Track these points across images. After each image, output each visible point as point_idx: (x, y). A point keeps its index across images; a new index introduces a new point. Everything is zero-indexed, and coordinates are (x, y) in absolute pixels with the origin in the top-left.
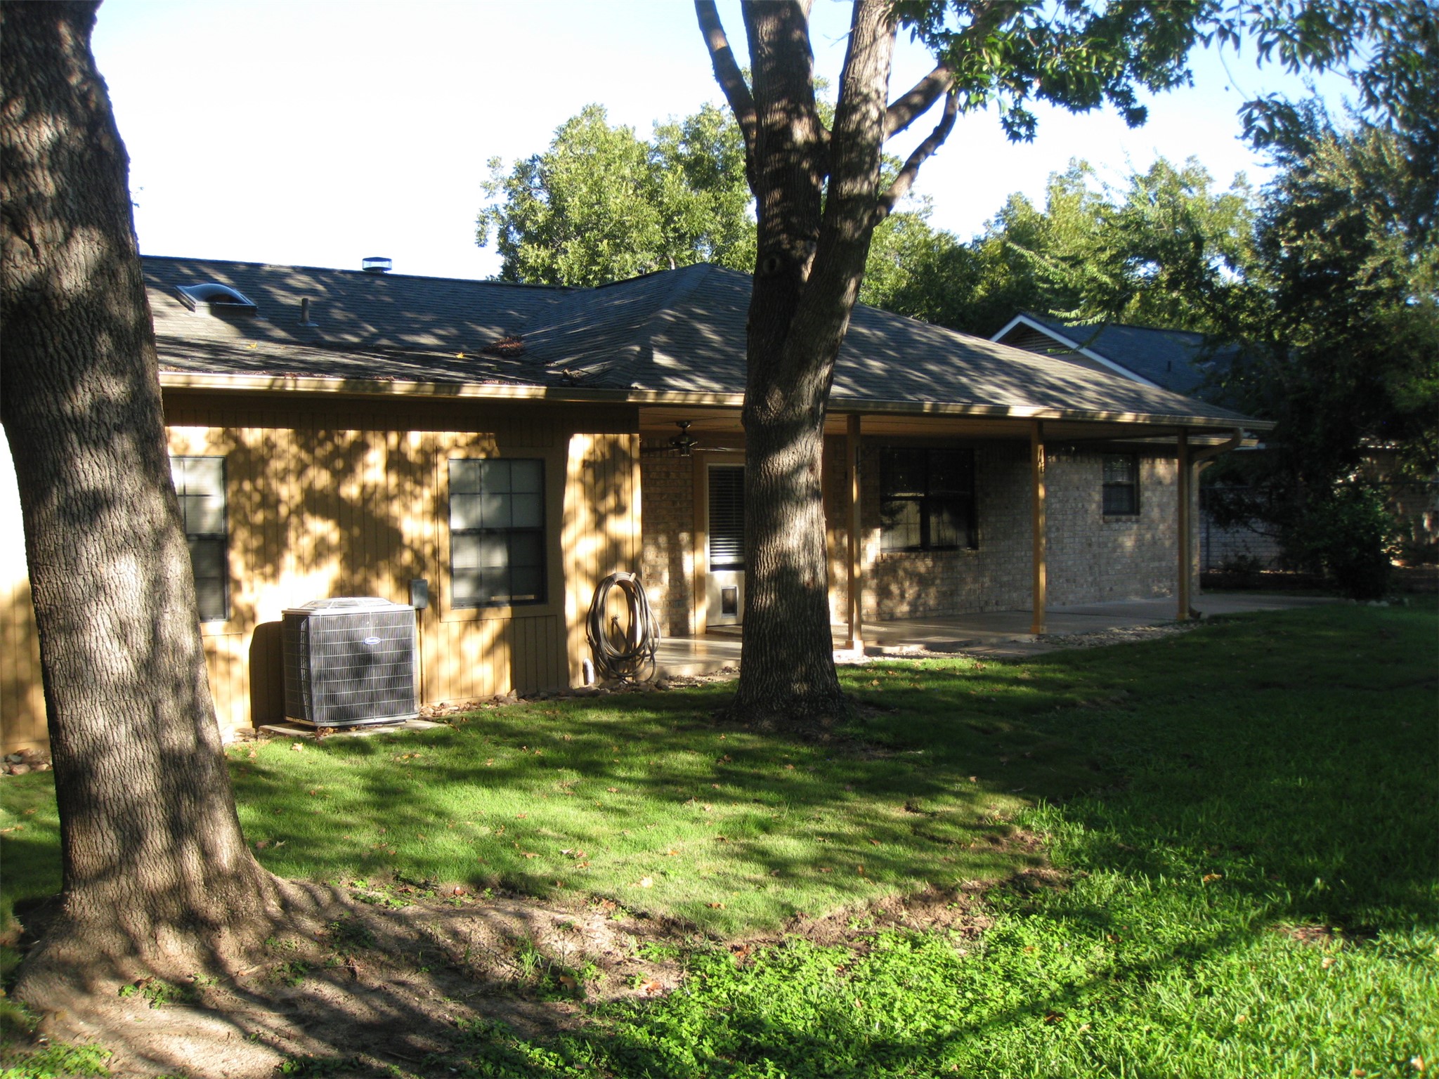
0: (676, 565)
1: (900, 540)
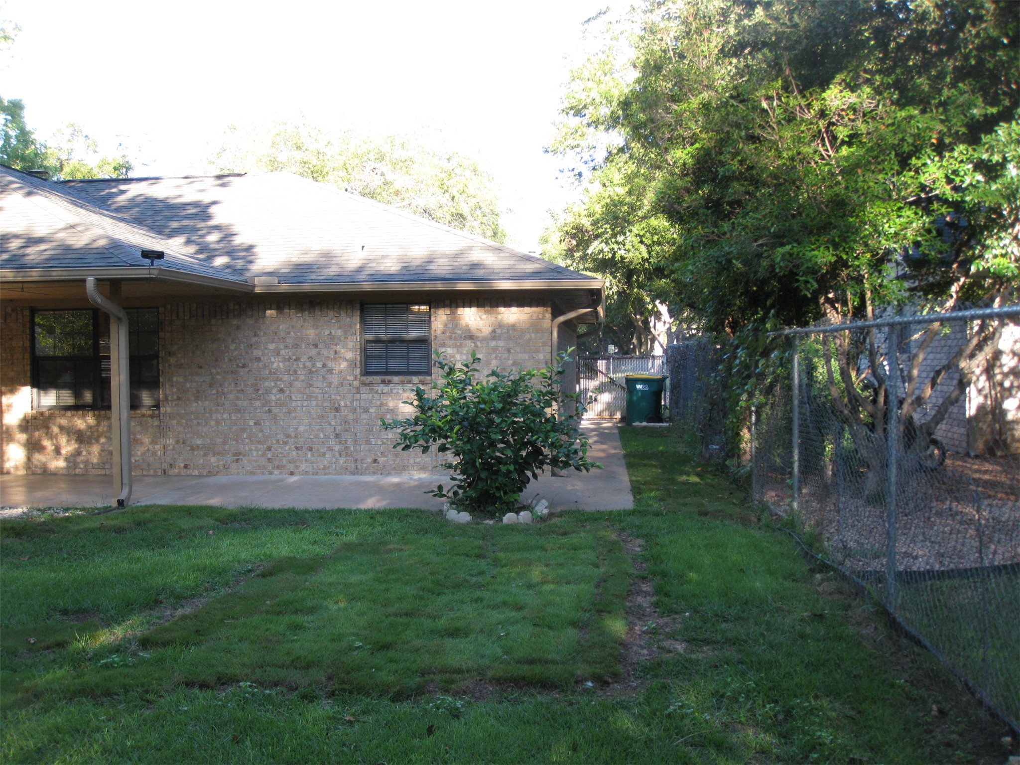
1: (68, 398)
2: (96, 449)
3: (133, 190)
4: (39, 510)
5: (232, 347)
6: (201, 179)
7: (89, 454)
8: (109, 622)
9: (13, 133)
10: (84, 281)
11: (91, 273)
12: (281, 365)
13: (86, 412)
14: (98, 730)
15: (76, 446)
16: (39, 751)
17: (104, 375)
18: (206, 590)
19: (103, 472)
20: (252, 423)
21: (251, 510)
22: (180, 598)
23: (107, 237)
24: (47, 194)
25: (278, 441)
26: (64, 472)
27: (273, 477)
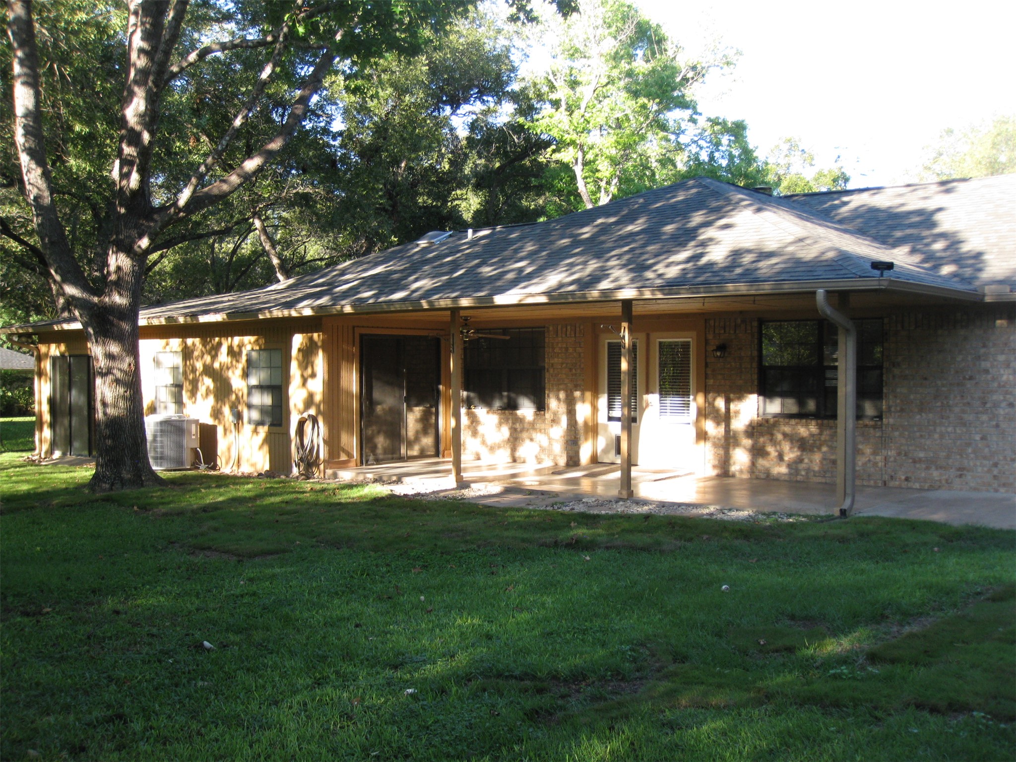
0: (571, 413)
1: (792, 406)
2: (817, 457)
3: (856, 201)
4: (764, 514)
5: (959, 358)
6: (924, 186)
7: (811, 461)
8: (836, 632)
9: (736, 153)
10: (814, 293)
11: (822, 285)
12: (1011, 377)
13: (809, 421)
14: (828, 740)
15: (799, 453)
16: (771, 752)
17: (828, 384)
18: (934, 609)
19: (823, 480)
20: (978, 437)
21: (978, 529)
22: (907, 615)
23: (836, 249)
24: (775, 210)
25: (1005, 458)
26: (786, 478)
27: (998, 495)
